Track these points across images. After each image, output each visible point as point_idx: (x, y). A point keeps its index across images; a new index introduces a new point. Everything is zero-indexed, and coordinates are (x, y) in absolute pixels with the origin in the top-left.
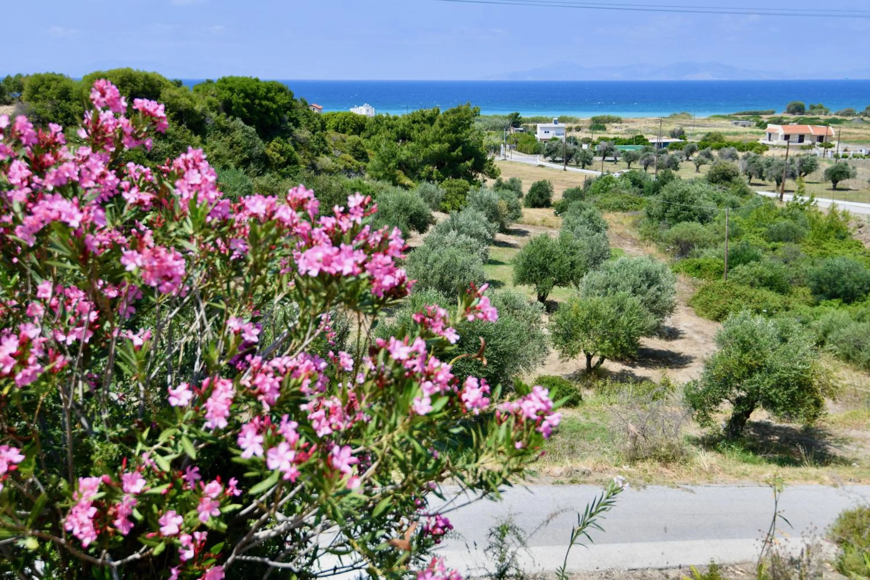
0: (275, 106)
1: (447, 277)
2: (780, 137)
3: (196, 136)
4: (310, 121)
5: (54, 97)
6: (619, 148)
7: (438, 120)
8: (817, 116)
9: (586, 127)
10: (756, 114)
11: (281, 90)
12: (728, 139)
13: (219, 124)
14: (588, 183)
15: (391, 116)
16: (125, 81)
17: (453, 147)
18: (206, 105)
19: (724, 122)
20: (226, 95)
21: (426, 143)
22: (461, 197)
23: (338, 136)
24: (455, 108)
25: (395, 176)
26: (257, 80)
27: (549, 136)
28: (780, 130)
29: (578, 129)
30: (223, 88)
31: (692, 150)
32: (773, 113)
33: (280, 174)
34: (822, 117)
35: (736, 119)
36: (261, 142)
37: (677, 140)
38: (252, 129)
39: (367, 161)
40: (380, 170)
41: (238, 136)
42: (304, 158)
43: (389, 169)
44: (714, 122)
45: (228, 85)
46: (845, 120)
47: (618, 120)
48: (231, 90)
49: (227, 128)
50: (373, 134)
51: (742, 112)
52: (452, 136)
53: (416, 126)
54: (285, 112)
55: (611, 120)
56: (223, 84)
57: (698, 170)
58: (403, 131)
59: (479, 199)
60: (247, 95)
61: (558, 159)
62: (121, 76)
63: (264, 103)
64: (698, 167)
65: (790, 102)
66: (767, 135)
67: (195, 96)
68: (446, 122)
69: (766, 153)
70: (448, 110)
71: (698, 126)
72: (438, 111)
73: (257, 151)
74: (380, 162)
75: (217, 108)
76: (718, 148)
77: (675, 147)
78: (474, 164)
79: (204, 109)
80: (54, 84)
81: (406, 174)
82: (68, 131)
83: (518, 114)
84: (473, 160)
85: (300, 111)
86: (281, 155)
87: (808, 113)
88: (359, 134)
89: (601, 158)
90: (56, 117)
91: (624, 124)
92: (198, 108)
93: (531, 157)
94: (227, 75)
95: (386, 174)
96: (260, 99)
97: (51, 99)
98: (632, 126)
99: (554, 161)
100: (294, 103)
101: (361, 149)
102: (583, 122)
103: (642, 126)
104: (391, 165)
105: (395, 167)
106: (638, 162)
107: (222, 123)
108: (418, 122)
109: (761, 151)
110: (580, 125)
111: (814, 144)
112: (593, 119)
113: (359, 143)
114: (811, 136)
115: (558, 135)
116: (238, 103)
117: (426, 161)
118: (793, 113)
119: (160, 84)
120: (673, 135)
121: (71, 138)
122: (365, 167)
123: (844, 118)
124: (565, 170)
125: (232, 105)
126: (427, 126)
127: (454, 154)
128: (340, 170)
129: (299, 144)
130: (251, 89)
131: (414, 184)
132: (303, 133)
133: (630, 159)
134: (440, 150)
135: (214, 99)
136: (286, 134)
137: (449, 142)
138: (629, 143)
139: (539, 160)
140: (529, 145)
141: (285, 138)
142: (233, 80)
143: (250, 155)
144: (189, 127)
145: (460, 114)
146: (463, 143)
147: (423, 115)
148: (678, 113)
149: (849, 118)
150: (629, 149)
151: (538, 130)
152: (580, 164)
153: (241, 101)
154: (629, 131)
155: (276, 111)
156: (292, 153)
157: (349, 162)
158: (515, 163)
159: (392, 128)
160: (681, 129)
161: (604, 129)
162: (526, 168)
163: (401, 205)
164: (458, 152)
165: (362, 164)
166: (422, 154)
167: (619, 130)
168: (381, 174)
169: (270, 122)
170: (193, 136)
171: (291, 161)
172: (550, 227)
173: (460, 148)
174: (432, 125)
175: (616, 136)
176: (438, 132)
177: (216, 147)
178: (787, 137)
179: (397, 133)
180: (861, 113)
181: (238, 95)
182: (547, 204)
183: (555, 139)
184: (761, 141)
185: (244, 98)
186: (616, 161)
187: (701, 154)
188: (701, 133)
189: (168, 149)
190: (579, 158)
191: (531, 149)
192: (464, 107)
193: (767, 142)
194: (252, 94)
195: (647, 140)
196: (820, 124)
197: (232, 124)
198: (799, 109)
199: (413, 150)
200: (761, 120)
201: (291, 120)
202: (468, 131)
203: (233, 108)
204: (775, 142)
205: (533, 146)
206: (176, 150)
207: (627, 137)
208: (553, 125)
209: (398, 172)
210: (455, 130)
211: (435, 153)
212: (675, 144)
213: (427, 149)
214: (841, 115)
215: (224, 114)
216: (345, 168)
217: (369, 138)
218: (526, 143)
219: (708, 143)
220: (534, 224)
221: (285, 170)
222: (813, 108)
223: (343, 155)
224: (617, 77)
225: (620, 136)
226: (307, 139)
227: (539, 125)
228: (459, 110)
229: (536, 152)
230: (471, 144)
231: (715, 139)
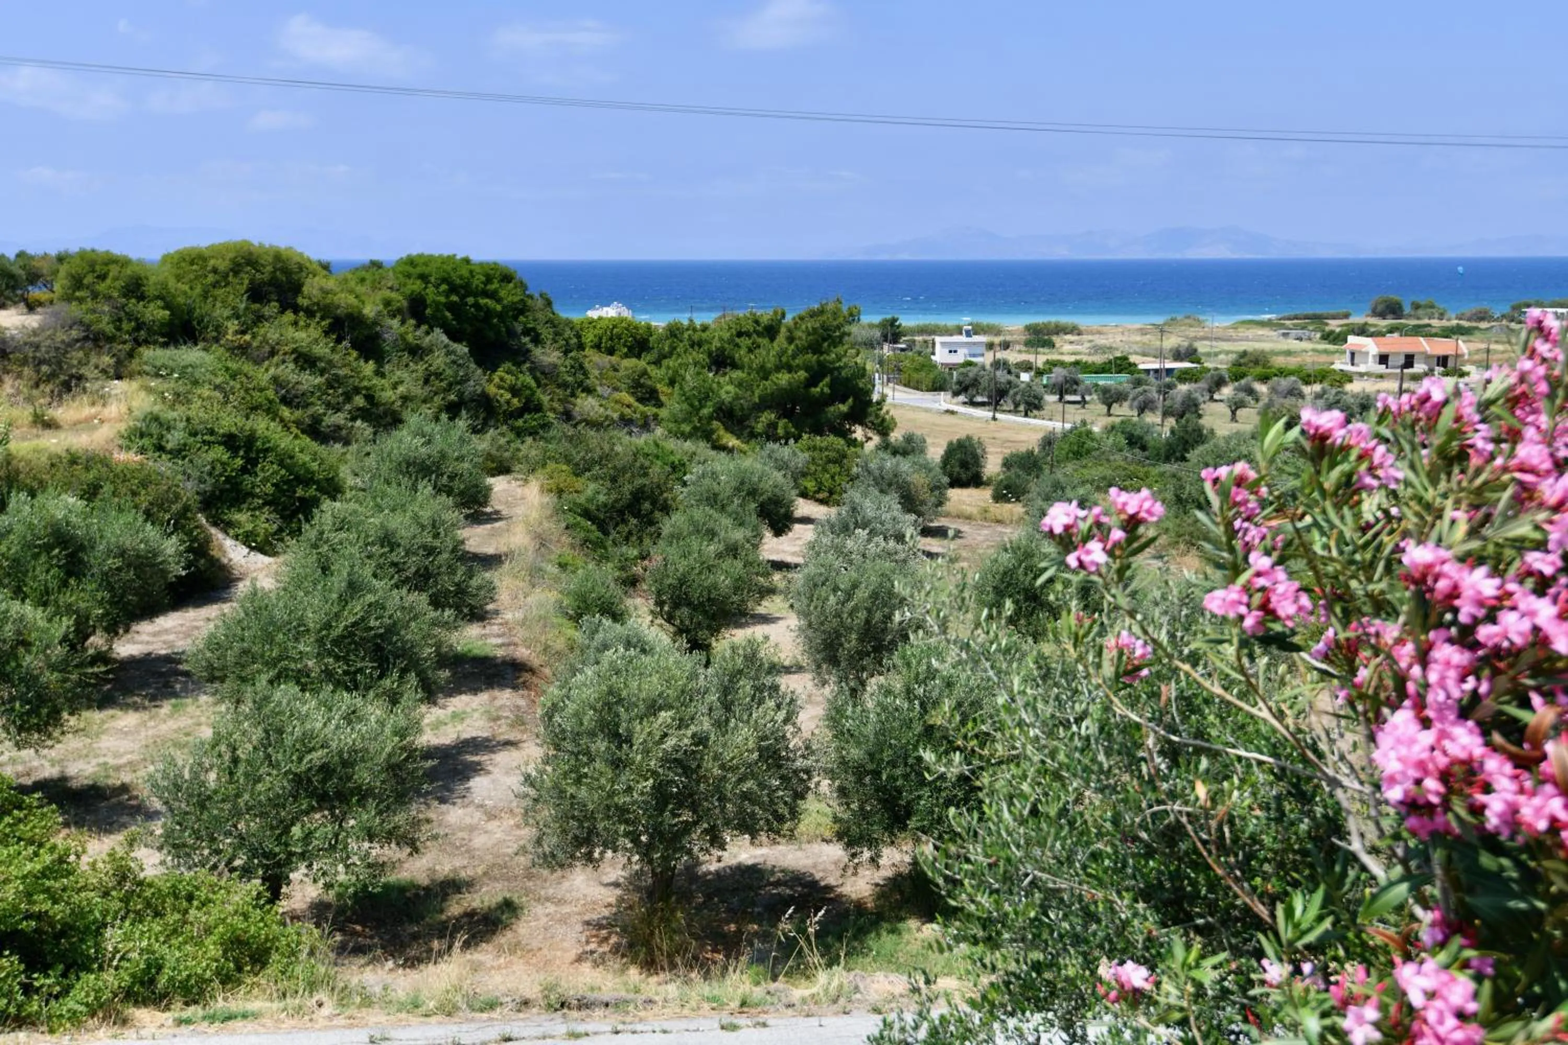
0: (499, 308)
1: (878, 616)
2: (1370, 359)
3: (366, 361)
4: (557, 334)
5: (116, 294)
6: (1088, 379)
7: (783, 330)
8: (1426, 321)
9: (1018, 343)
10: (1318, 319)
11: (507, 278)
12: (1279, 362)
13: (404, 339)
14: (1048, 442)
15: (698, 323)
16: (239, 265)
17: (813, 380)
18: (381, 307)
19: (1261, 332)
20: (415, 287)
21: (764, 373)
22: (833, 468)
23: (606, 360)
24: (816, 306)
25: (713, 431)
26: (467, 261)
27: (959, 358)
28: (1371, 346)
29: (1006, 346)
30: (409, 276)
31: (1219, 383)
32: (1346, 316)
33: (512, 429)
34: (1435, 322)
35: (1282, 326)
36: (479, 371)
37: (1187, 365)
38: (462, 349)
39: (660, 405)
40: (684, 420)
41: (439, 360)
42: (552, 400)
43: (700, 419)
44: (1243, 332)
45: (419, 270)
46: (1477, 328)
47: (1074, 330)
48: (424, 277)
49: (418, 347)
50: (665, 357)
51: (1292, 313)
52: (811, 358)
53: (745, 342)
54: (516, 318)
55: (1061, 330)
56: (410, 269)
57: (1234, 418)
58: (721, 350)
59: (877, 473)
60: (453, 289)
61: (979, 399)
62: (231, 255)
63: (483, 301)
64: (1234, 413)
65: (1376, 297)
66: (1348, 355)
67: (360, 289)
68: (798, 334)
69: (1349, 387)
70: (802, 310)
71: (1217, 339)
72: (783, 316)
73: (470, 388)
74: (685, 406)
75: (399, 311)
76: (1264, 379)
77: (1185, 376)
78: (852, 408)
79: (379, 313)
80: (114, 270)
81: (727, 429)
82: (140, 355)
83: (895, 320)
84: (850, 400)
85: (539, 315)
86: (514, 396)
87: (1409, 316)
88: (639, 357)
89: (1056, 398)
90: (119, 329)
91: (1085, 337)
92: (369, 311)
93: (929, 396)
94: (414, 252)
95: (695, 429)
96: (475, 295)
97: (109, 298)
98: (1101, 341)
99: (973, 404)
100: (529, 302)
101: (649, 383)
102: (1011, 333)
103: (1119, 338)
104: (705, 412)
105: (711, 418)
106: (1126, 404)
107: (410, 338)
108: (748, 334)
109: (1341, 383)
110: (1008, 338)
111: (1432, 370)
112: (1028, 328)
113: (644, 373)
114: (1427, 357)
115: (974, 356)
116: (437, 304)
117: (765, 404)
118: (1383, 316)
119: (301, 268)
120: (1178, 355)
121: (146, 368)
122: (656, 416)
123: (1474, 324)
124: (994, 419)
125: (426, 307)
126: (764, 341)
127: (816, 390)
128: (613, 421)
129: (544, 375)
130: (461, 277)
131: (744, 447)
132: (549, 356)
133: (1111, 398)
134: (790, 384)
135: (394, 295)
136: (520, 356)
137: (807, 369)
138: (1102, 369)
139: (944, 401)
140: (923, 374)
141: (518, 364)
142: (428, 260)
143: (460, 394)
144: (354, 346)
145: (824, 318)
146: (831, 371)
147: (757, 322)
148: (1179, 317)
149: (1484, 325)
150: (1104, 381)
151: (938, 347)
152: (1022, 408)
153: (442, 299)
154: (1097, 349)
155: (501, 316)
156: (533, 393)
157: (629, 406)
158: (902, 406)
159: (700, 346)
160: (1190, 345)
161: (1051, 345)
162: (922, 416)
163: (742, 483)
164: (822, 388)
165: (650, 410)
166: (757, 393)
167: (1078, 348)
168: (687, 428)
169: (491, 335)
170: (362, 363)
171: (531, 407)
172: (999, 522)
173: (827, 380)
174: (772, 339)
175: (1078, 357)
176: (783, 352)
177: (402, 382)
178: (1383, 359)
179: (710, 354)
180: (1503, 316)
181: (437, 286)
182: (976, 481)
183: (969, 364)
184: (1337, 366)
185: (447, 294)
186: (1083, 403)
187: (1236, 389)
188: (1227, 353)
189: (319, 387)
190: (1018, 398)
191: (928, 381)
192: (831, 306)
193: (1348, 368)
194: (462, 287)
195: (1135, 365)
196: (1436, 335)
197: (428, 339)
198: (1392, 309)
199: (740, 385)
200: (1327, 329)
201: (527, 332)
202: (840, 350)
203: (428, 311)
204: (1362, 368)
205: (932, 376)
206: (332, 387)
207: (1098, 359)
208: (963, 338)
209: (716, 424)
210: (815, 348)
211: (780, 389)
212: (1185, 372)
213: (767, 383)
214: (1469, 320)
215: (412, 322)
216: (622, 417)
217: (657, 363)
218: (917, 370)
219: (1243, 369)
220: (969, 518)
221: (520, 423)
222: (1417, 307)
223: (617, 395)
224: (1060, 253)
225: (1084, 358)
226: (555, 366)
227: (938, 339)
228: (822, 312)
229: (937, 387)
230: (843, 373)
231: (1256, 362)
